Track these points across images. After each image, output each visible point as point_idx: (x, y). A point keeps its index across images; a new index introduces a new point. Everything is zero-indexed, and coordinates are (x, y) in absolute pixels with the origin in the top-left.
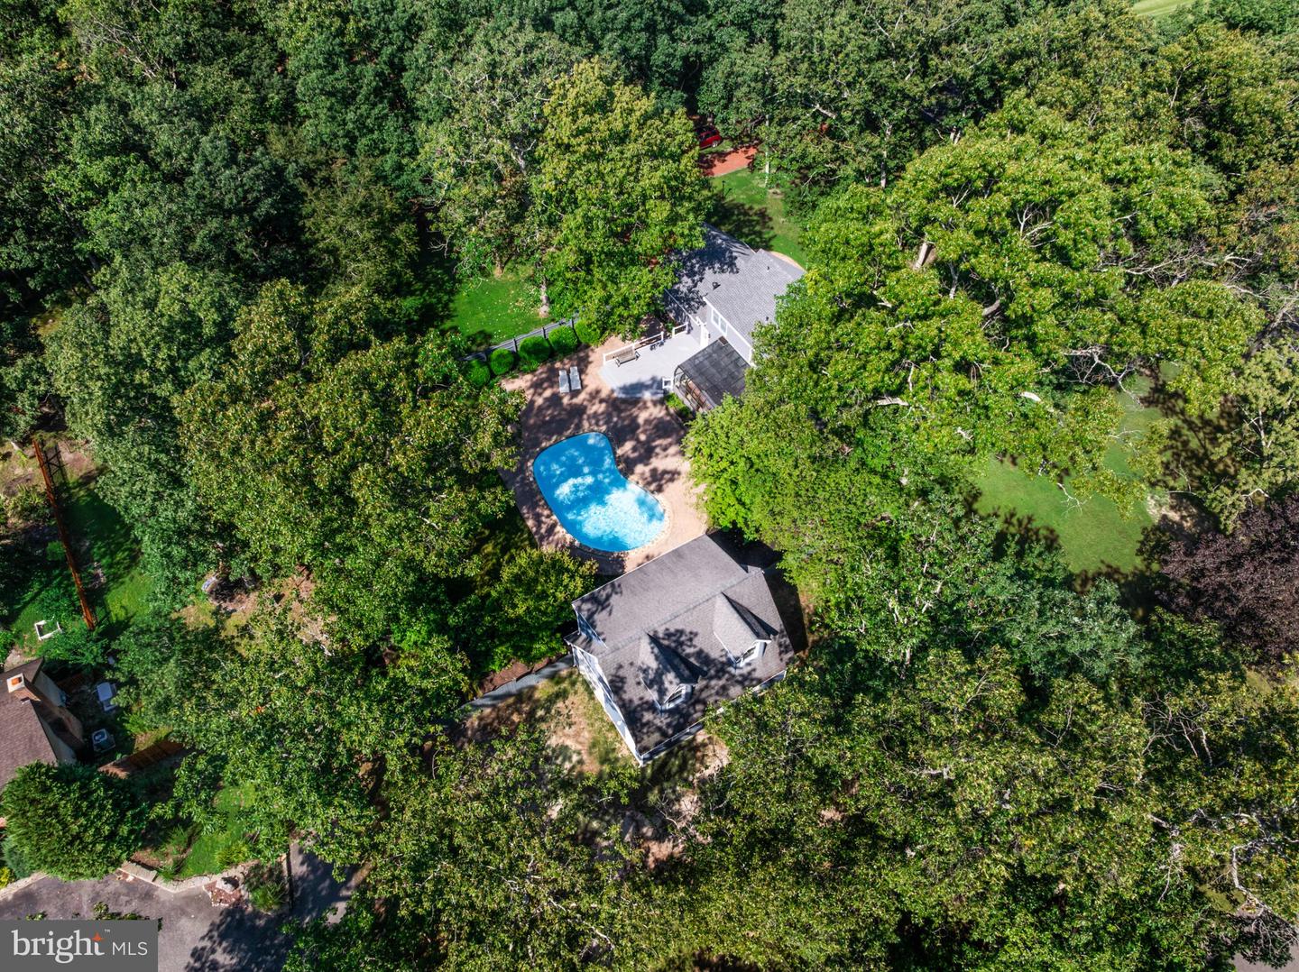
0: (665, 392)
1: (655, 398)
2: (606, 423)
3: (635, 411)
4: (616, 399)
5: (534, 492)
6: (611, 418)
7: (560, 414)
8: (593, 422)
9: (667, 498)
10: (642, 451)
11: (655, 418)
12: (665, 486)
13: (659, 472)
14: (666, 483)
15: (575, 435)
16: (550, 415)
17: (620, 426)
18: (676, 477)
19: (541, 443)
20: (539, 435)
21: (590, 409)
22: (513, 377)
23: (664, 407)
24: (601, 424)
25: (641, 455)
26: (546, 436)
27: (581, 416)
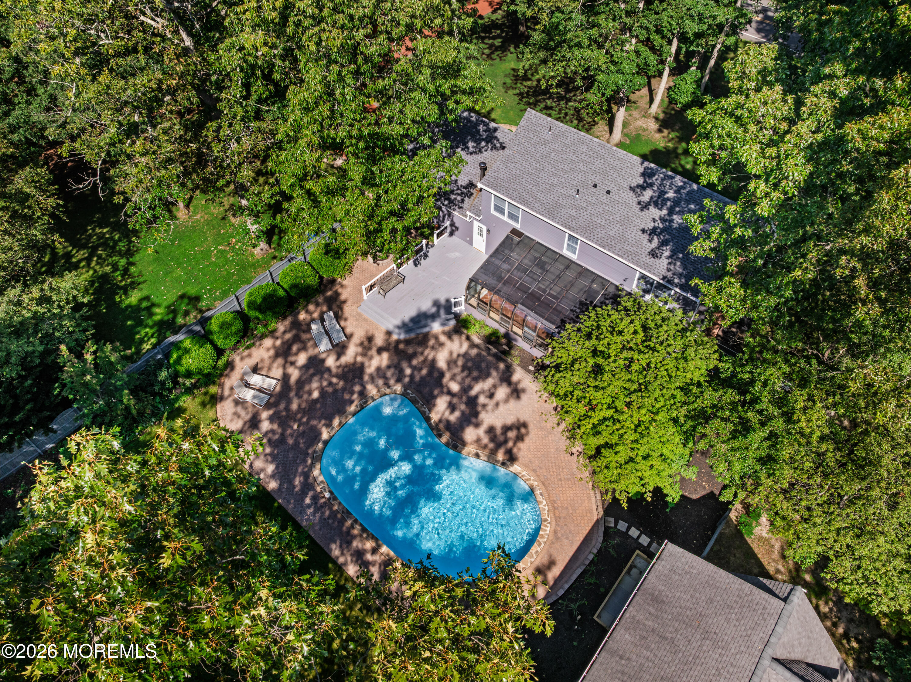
0: (457, 316)
1: (447, 328)
2: (398, 380)
3: (429, 354)
4: (398, 342)
5: (339, 516)
6: (401, 371)
7: (330, 384)
8: (380, 382)
9: (526, 466)
10: (463, 407)
11: (459, 355)
12: (515, 450)
13: (499, 431)
14: (515, 443)
15: (362, 408)
16: (317, 388)
17: (417, 378)
18: (523, 430)
19: (320, 434)
20: (314, 422)
21: (370, 366)
22: (248, 348)
23: (464, 337)
24: (392, 382)
25: (463, 413)
26: (323, 422)
27: (361, 378)
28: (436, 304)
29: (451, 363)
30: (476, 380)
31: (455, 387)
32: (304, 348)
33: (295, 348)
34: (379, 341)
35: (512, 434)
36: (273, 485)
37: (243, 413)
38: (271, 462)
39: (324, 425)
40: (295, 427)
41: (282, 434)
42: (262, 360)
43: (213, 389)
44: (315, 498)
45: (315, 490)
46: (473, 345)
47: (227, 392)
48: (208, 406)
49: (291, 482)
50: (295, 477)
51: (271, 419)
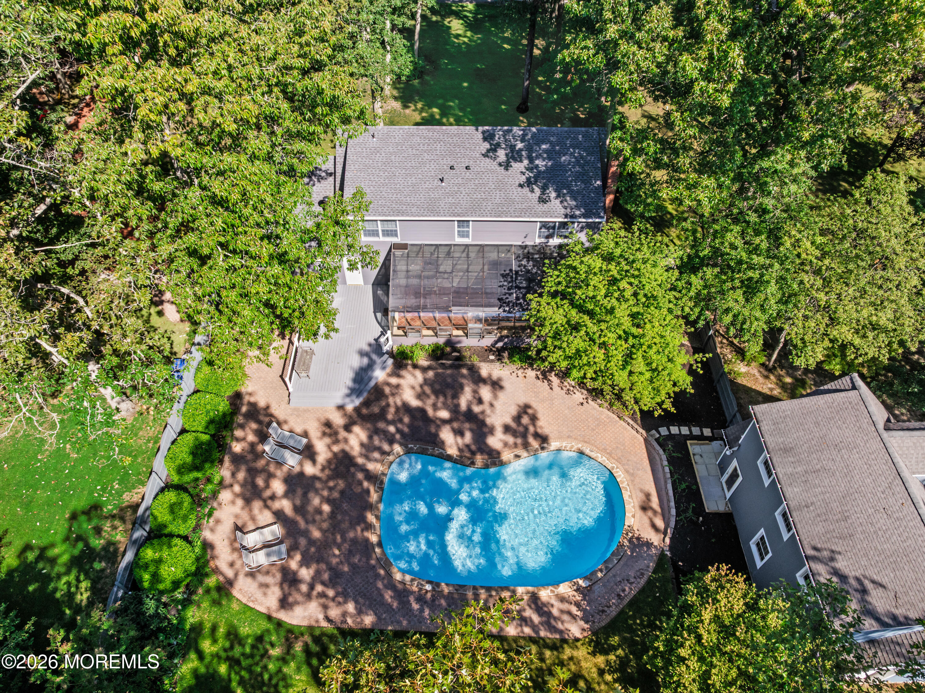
0: (391, 354)
1: (389, 370)
2: (391, 442)
3: (394, 401)
4: (357, 410)
5: (456, 596)
6: (385, 432)
7: (331, 489)
8: (376, 455)
9: (560, 438)
10: (467, 425)
11: (421, 386)
12: (539, 431)
13: (513, 425)
14: (534, 425)
15: (382, 489)
16: (321, 503)
17: (406, 430)
18: (530, 411)
19: (367, 540)
20: (351, 535)
21: (352, 448)
22: (210, 515)
23: (410, 368)
24: (386, 447)
25: (471, 430)
26: (359, 529)
27: (356, 465)
28: (362, 354)
29: (420, 396)
30: (456, 396)
31: (444, 414)
32: (270, 476)
33: (260, 482)
34: (338, 420)
35: (525, 420)
36: (368, 620)
37: (269, 579)
38: (345, 602)
39: (362, 531)
40: (337, 552)
41: (331, 568)
42: (237, 516)
43: (212, 581)
44: (420, 599)
45: (412, 593)
46: (424, 370)
47: (230, 573)
48: (224, 602)
49: (383, 603)
50: (382, 596)
51: (305, 562)
